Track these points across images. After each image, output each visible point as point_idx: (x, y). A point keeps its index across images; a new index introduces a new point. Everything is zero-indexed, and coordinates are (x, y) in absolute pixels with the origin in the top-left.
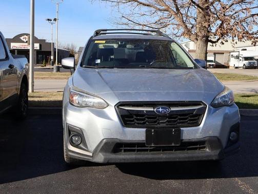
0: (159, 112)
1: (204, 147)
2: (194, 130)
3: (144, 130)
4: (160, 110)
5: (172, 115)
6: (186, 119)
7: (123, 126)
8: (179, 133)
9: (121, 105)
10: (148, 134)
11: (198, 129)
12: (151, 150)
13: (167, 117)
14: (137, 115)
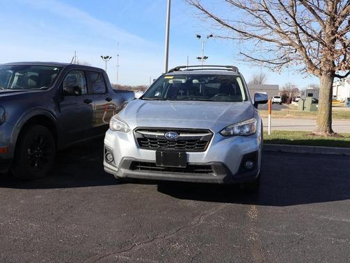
0: (168, 137)
1: (212, 172)
2: (198, 155)
3: (155, 151)
4: (170, 135)
5: (180, 141)
6: (194, 144)
7: (138, 148)
8: (186, 157)
9: (138, 130)
10: (158, 155)
11: (204, 154)
12: (163, 170)
13: (176, 142)
14: (151, 139)
